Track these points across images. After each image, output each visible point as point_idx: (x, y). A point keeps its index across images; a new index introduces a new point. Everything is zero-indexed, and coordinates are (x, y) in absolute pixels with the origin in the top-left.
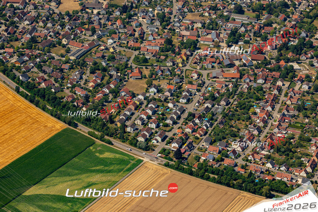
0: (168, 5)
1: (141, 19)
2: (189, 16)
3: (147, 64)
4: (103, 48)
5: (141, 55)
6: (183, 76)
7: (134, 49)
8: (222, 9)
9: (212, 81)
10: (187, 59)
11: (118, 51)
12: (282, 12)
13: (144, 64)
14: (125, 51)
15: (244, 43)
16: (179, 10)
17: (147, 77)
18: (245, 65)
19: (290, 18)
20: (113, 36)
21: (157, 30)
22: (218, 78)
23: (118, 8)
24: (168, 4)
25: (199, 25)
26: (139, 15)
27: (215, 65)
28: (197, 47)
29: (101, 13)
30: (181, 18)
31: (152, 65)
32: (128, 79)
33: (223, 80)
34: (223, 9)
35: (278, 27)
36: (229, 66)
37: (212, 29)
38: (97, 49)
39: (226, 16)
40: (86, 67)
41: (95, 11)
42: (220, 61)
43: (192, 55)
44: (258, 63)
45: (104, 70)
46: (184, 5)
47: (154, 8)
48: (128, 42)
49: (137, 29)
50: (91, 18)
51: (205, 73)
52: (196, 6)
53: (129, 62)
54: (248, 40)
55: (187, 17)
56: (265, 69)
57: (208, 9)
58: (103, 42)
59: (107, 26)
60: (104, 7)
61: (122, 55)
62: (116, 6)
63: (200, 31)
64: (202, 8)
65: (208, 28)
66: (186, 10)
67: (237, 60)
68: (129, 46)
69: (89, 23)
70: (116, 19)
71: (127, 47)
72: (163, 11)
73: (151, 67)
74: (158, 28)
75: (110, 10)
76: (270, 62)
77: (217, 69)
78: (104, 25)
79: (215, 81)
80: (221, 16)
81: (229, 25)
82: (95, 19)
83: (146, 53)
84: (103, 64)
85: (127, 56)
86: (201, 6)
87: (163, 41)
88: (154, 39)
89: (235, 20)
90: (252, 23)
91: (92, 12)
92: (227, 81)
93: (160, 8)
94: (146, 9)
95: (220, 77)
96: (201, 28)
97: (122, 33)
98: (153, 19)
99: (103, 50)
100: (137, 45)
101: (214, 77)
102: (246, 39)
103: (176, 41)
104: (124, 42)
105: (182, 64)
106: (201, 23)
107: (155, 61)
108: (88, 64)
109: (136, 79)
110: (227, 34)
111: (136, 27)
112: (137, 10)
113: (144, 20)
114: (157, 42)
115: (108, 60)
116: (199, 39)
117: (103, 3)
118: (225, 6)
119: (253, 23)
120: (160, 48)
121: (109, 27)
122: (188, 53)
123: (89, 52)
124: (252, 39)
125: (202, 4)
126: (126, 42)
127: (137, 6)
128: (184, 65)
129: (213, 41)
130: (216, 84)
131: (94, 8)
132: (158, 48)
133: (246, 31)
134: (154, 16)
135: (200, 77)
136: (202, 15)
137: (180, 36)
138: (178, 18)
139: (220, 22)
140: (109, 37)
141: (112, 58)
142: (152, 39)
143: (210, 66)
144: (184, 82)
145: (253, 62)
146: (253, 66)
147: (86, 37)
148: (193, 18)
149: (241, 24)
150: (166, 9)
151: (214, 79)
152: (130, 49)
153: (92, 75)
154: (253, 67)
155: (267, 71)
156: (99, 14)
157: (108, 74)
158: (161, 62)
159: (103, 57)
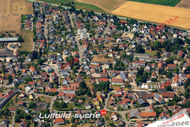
0: (73, 49)
1: (51, 64)
2: (95, 58)
3: (67, 109)
4: (22, 95)
5: (59, 100)
6: (103, 118)
7: (52, 94)
8: (123, 49)
9: (132, 121)
10: (103, 101)
11: (37, 97)
12: (179, 48)
13: (64, 109)
14: (43, 97)
15: (152, 81)
16: (85, 53)
17: (70, 122)
18: (158, 103)
19: (187, 54)
20: (30, 83)
21: (69, 74)
22: (136, 118)
23: (29, 55)
24: (73, 47)
25: (107, 67)
26: (49, 60)
27: (131, 105)
28: (110, 88)
29: (13, 61)
30: (88, 60)
31: (72, 110)
32: (53, 125)
33: (142, 119)
34: (125, 49)
35: (179, 63)
36: (144, 105)
37: (120, 70)
38: (17, 96)
39: (130, 56)
40: (10, 116)
41: (8, 59)
42: (134, 101)
43: (106, 97)
44: (170, 101)
45: (29, 118)
46: (88, 47)
47: (61, 53)
48: (44, 88)
49: (50, 74)
50: (4, 66)
51: (123, 113)
52: (100, 48)
53: (49, 108)
54: (155, 78)
55: (94, 60)
56: (178, 106)
57: (111, 51)
58: (21, 89)
59: (21, 74)
60: (15, 54)
61: (42, 101)
62: (26, 53)
63: (109, 72)
64: (106, 50)
65: (116, 69)
66: (91, 53)
67: (149, 98)
68: (46, 91)
69: (4, 72)
70: (29, 66)
71: (44, 93)
72: (70, 54)
73: (71, 112)
74: (69, 72)
75: (22, 57)
76: (181, 98)
77: (133, 109)
78: (18, 72)
79: (135, 121)
80: (125, 56)
81: (134, 64)
82: (9, 67)
83: (64, 97)
84: (26, 112)
85: (47, 102)
86: (104, 47)
87: (77, 85)
88: (68, 83)
89: (139, 60)
90: (154, 61)
91: (5, 60)
92: (146, 121)
93: (67, 52)
94: (54, 54)
95: (138, 117)
96: (109, 70)
97: (37, 79)
98: (63, 64)
99: (23, 97)
100: (54, 90)
101: (133, 118)
102: (153, 77)
103: (89, 84)
104: (41, 88)
105: (100, 107)
106: (108, 64)
107: (74, 105)
108: (11, 113)
109: (60, 124)
110: (135, 73)
111: (49, 72)
112: (46, 55)
113: (55, 65)
114: (72, 86)
115: (30, 107)
116: (110, 80)
117: (13, 51)
118: (126, 46)
119: (156, 61)
120: (76, 91)
121: (24, 74)
122: (104, 95)
123: (10, 101)
124: (159, 77)
125: (105, 45)
126: (42, 88)
127: (45, 51)
128: (102, 107)
129: (124, 81)
130: (136, 124)
131: (6, 56)
132: (74, 92)
133: (151, 69)
134: (63, 60)
135: (120, 118)
136: (107, 57)
137: (92, 79)
138: (86, 61)
139: (125, 63)
140: (26, 84)
141: (33, 106)
142: (67, 83)
143: (126, 107)
144: (106, 125)
145: (164, 99)
146: (165, 103)
147: (4, 86)
148: (100, 60)
149: (145, 63)
150: (72, 52)
151: (133, 120)
152: (47, 94)
153: (17, 123)
154: (166, 105)
155: (180, 107)
156: (11, 61)
157: (33, 121)
158: (80, 106)
159: (25, 105)
